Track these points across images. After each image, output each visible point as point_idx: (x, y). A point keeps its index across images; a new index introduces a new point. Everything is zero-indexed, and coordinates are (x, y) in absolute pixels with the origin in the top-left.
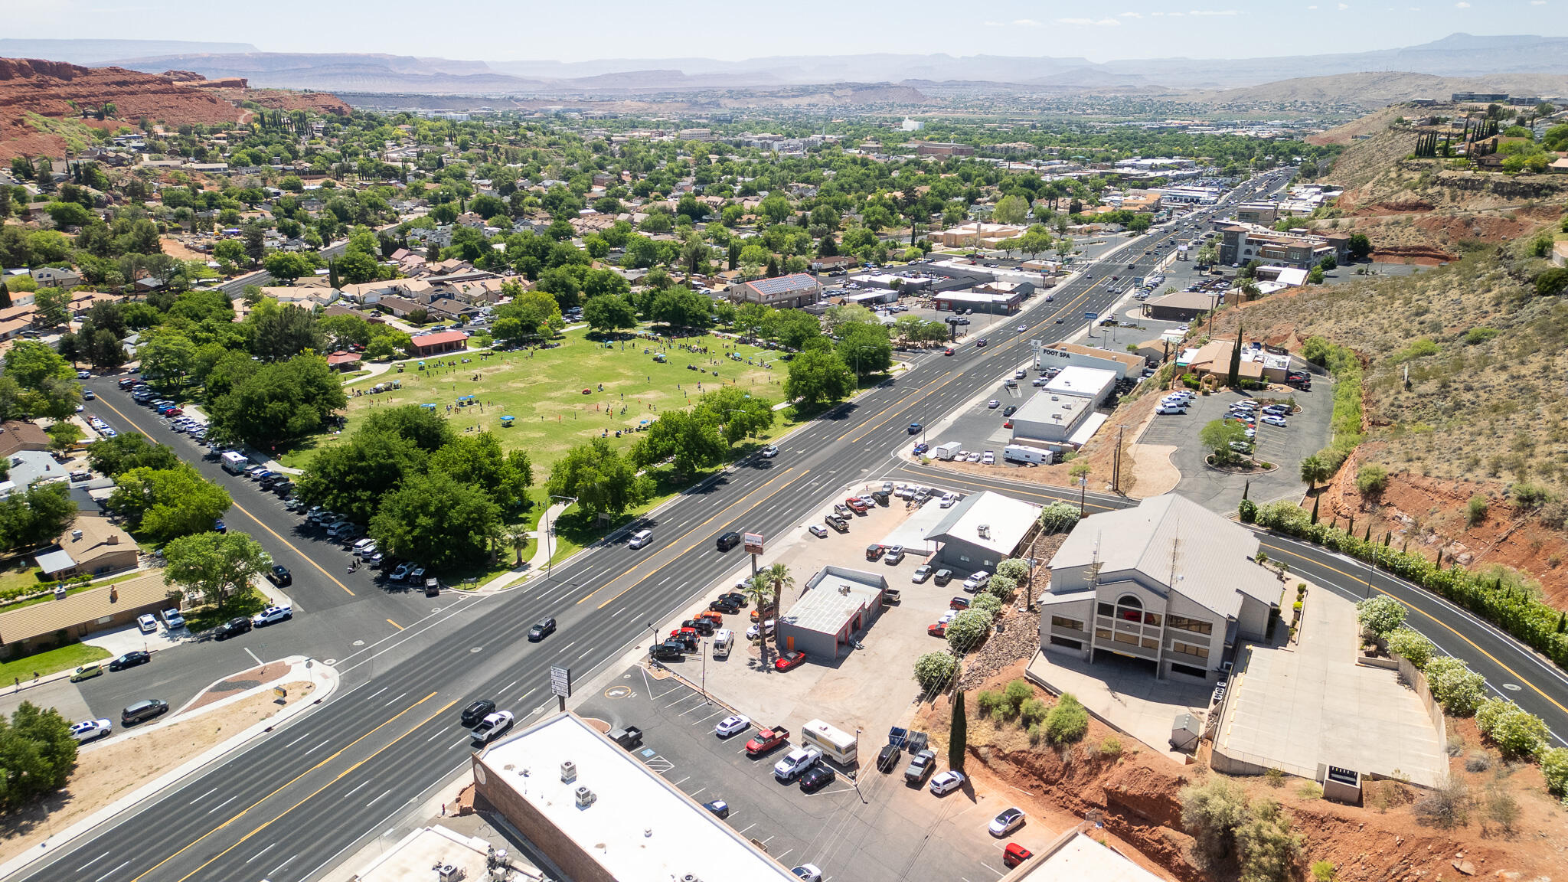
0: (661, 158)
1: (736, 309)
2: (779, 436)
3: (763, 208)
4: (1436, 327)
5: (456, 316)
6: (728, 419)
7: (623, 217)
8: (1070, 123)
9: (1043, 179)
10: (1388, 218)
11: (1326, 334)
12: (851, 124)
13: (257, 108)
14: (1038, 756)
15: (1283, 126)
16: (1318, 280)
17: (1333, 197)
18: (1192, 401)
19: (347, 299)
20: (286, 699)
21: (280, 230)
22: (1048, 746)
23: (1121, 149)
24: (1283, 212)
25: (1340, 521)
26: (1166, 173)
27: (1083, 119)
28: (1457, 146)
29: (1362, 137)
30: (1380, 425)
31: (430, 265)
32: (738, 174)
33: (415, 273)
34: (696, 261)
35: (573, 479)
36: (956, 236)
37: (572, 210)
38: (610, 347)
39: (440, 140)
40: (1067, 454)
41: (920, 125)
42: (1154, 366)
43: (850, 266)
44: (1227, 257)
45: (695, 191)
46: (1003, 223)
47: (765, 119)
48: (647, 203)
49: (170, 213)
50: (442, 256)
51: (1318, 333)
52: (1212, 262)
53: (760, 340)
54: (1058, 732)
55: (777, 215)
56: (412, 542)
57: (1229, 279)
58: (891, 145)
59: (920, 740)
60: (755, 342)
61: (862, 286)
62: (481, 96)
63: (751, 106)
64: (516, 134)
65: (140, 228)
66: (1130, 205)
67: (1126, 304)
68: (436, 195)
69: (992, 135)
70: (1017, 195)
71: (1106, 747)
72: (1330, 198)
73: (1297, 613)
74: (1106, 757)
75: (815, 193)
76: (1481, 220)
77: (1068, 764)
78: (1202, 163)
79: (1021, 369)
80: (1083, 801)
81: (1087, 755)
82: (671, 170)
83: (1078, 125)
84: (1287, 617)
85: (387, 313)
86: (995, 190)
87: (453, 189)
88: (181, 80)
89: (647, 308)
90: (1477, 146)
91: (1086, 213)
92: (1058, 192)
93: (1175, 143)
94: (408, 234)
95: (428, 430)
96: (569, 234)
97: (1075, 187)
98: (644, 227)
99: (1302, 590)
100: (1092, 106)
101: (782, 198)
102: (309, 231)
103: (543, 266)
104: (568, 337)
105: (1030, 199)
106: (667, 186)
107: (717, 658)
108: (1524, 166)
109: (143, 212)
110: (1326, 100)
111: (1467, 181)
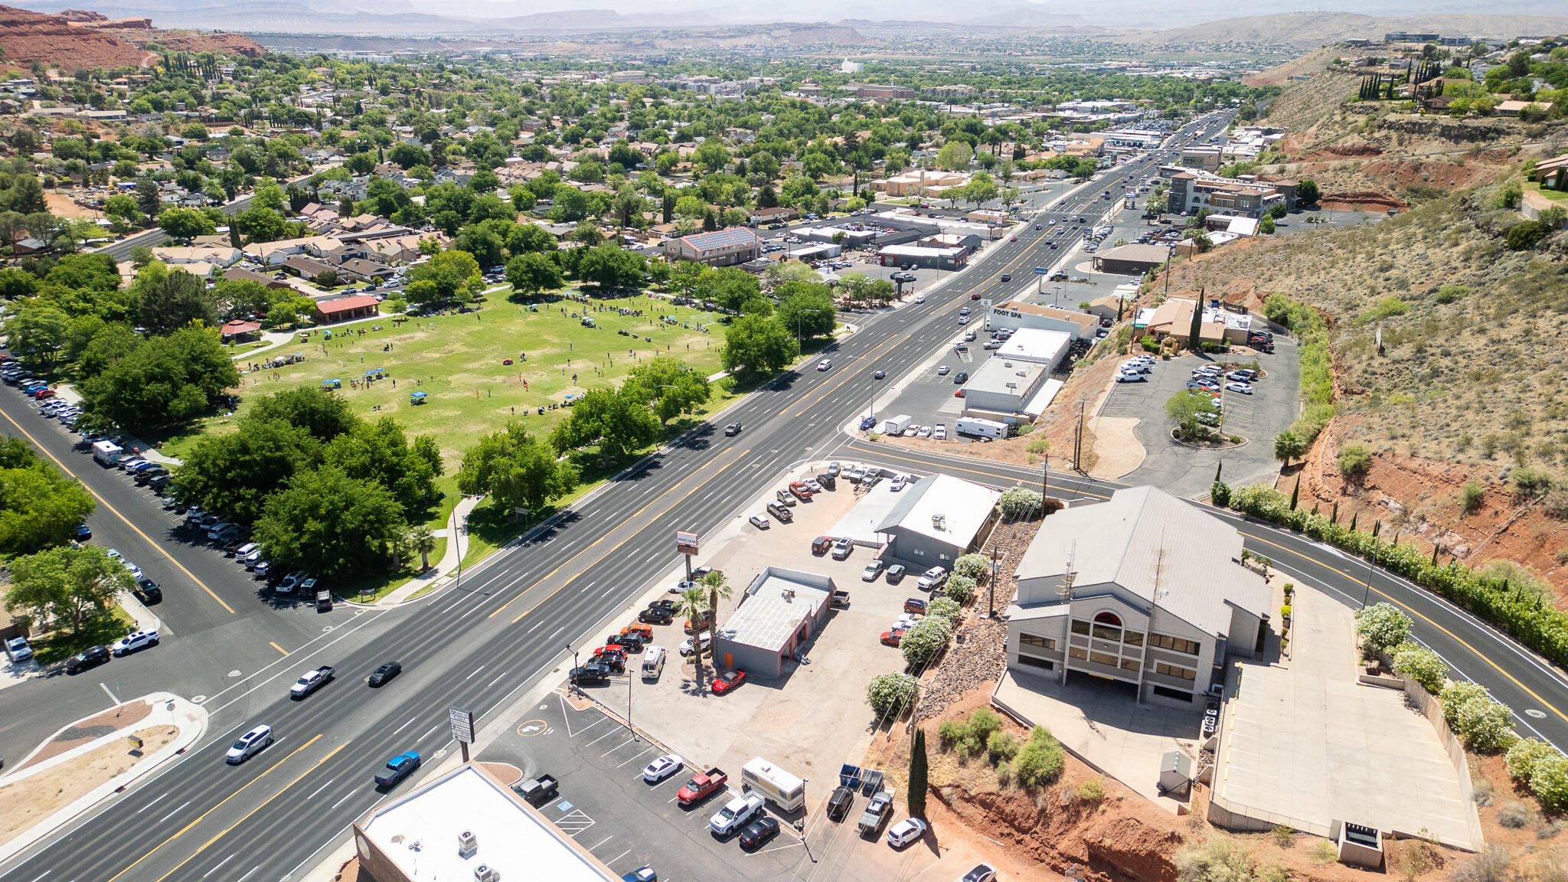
0: (593, 101)
1: (672, 266)
2: (718, 410)
3: (699, 155)
4: (1403, 284)
5: (368, 278)
6: (660, 394)
7: (552, 166)
8: (1009, 65)
9: (985, 123)
10: (1335, 163)
11: (1287, 291)
12: (789, 65)
13: (162, 50)
14: (1009, 800)
15: (1219, 67)
16: (1270, 230)
17: (1275, 141)
18: (1153, 367)
19: (250, 260)
20: (142, 749)
21: (179, 183)
22: (1020, 788)
23: (1061, 92)
24: (1227, 157)
25: (1322, 505)
26: (1108, 116)
27: (1023, 60)
28: (1400, 88)
29: (1297, 78)
30: (1353, 393)
31: (343, 220)
32: (673, 118)
33: (326, 230)
34: (628, 214)
35: (486, 470)
36: (899, 184)
37: (498, 158)
38: (535, 310)
39: (359, 84)
40: (1023, 427)
41: (860, 67)
42: (1108, 325)
43: (792, 218)
44: (1176, 204)
45: (629, 137)
46: (947, 171)
47: (702, 60)
48: (577, 150)
49: (61, 166)
50: (356, 211)
51: (1279, 290)
52: (1160, 211)
53: (696, 301)
54: (1032, 773)
55: (714, 162)
56: (301, 549)
57: (1178, 229)
58: (831, 87)
59: (876, 781)
60: (691, 303)
61: (804, 240)
62: (406, 36)
63: (687, 47)
64: (441, 77)
65: (22, 183)
66: (1074, 150)
67: (1075, 257)
68: (353, 143)
69: (932, 77)
70: (961, 141)
71: (1086, 791)
72: (1271, 142)
73: (1287, 621)
74: (1085, 802)
75: (754, 138)
76: (1429, 165)
77: (1043, 810)
78: (1142, 105)
79: (971, 329)
80: (1061, 855)
81: (1064, 800)
82: (604, 115)
83: (1018, 67)
84: (1276, 626)
85: (294, 275)
86: (937, 134)
87: (371, 137)
88: (81, 20)
89: (575, 267)
90: (1421, 87)
91: (1030, 159)
92: (1001, 137)
93: (1114, 85)
94: (321, 186)
95: (325, 413)
96: (494, 184)
97: (1018, 132)
98: (573, 177)
99: (1288, 591)
100: (1031, 47)
101: (719, 145)
102: (211, 184)
103: (464, 220)
104: (489, 300)
105: (973, 144)
106: (599, 132)
107: (648, 680)
108: (1470, 110)
109: (28, 164)
110: (1260, 40)
111: (1414, 124)
